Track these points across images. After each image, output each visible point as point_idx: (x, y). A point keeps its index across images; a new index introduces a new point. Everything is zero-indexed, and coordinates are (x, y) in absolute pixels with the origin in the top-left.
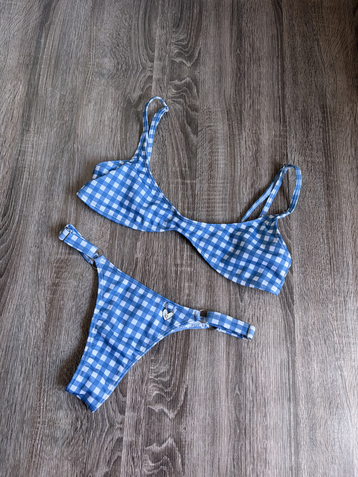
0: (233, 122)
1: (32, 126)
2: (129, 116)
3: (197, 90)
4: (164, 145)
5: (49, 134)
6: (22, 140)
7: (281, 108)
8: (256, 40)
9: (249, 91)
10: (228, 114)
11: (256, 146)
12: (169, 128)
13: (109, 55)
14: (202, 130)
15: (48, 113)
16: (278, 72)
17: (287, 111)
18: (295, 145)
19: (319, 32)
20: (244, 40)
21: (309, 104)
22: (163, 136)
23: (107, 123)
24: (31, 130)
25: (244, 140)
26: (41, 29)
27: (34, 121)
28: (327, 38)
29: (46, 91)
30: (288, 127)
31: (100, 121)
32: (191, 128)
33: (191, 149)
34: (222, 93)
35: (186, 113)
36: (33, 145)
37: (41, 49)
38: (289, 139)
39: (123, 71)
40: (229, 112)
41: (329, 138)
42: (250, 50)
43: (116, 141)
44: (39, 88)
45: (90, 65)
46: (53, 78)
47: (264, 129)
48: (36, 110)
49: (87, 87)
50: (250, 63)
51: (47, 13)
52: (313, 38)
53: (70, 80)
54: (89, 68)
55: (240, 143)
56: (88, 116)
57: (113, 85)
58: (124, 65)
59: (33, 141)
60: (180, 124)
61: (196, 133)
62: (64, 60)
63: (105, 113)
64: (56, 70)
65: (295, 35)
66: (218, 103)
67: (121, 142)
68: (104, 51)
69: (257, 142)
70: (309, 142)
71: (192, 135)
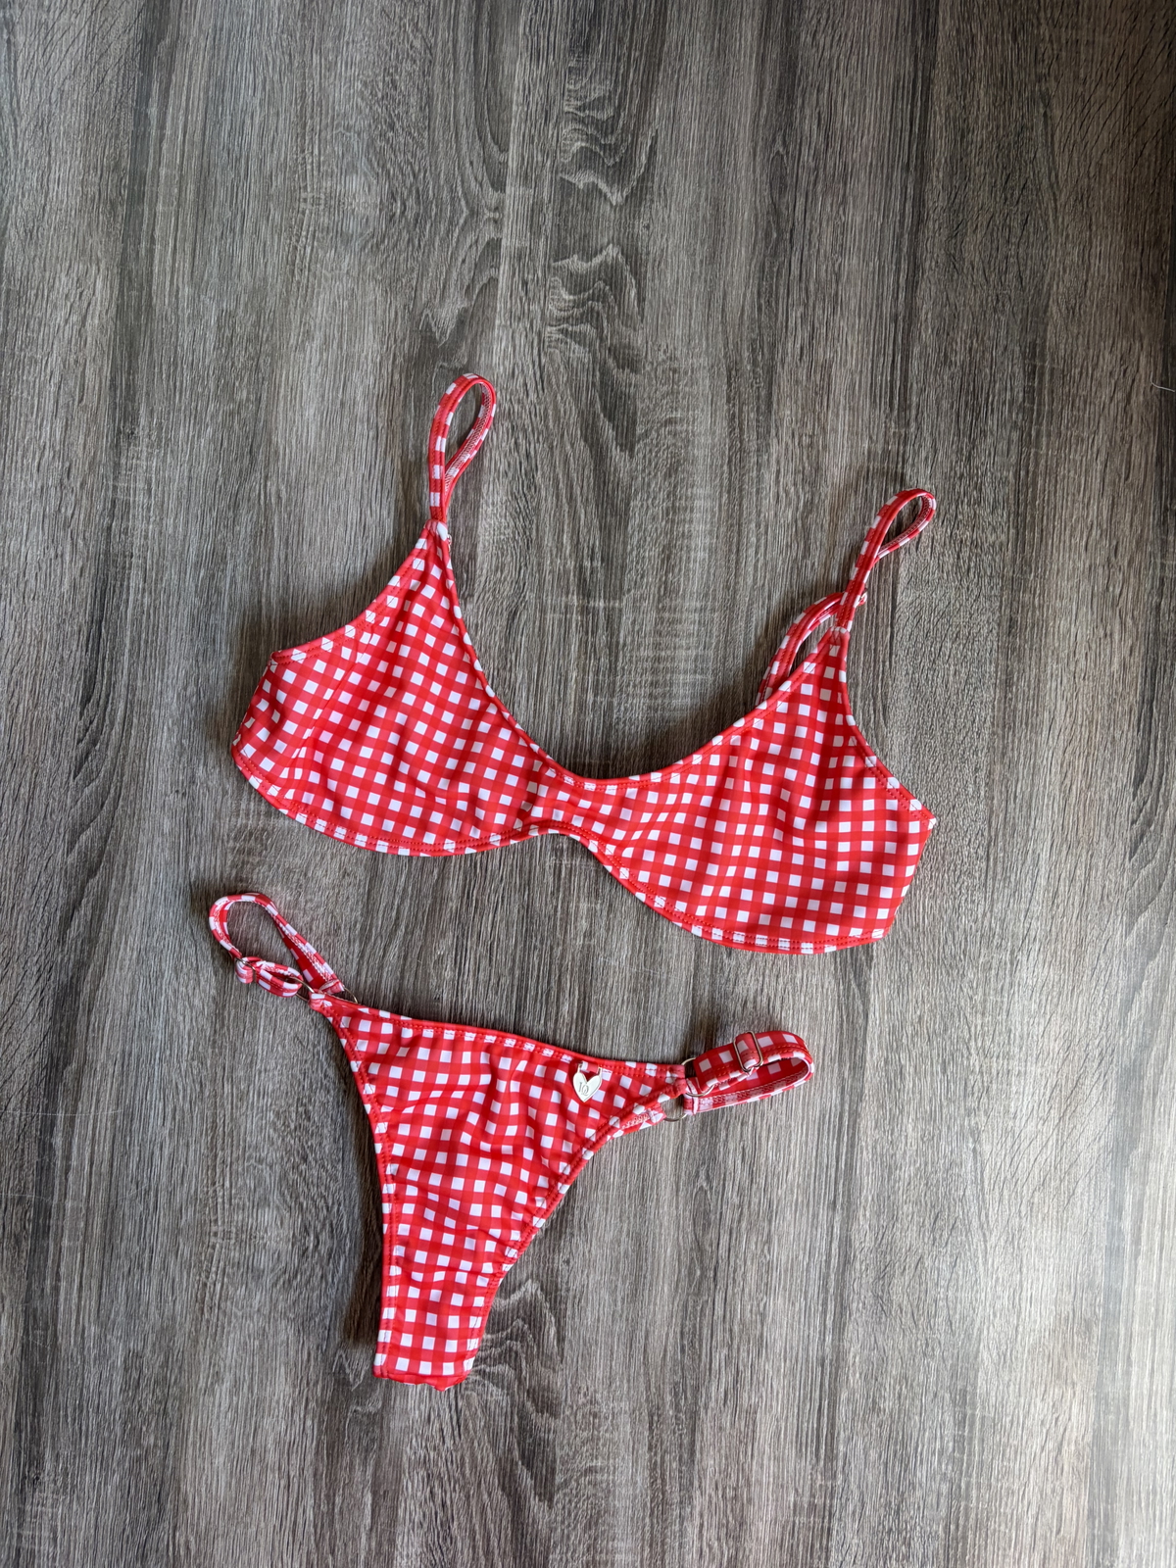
0: (667, 1457)
1: (48, 1466)
2: (340, 1432)
3: (558, 1332)
4: (448, 1536)
5: (99, 1496)
6: (21, 1513)
7: (826, 1403)
8: (764, 1134)
9: (727, 1335)
10: (651, 1424)
11: (731, 1543)
12: (464, 1475)
13: (275, 1198)
14: (566, 1483)
15: (93, 1422)
16: (828, 1262)
17: (843, 1412)
18: (855, 1541)
19: (984, 1100)
20: (723, 1134)
21: (917, 1390)
22: (444, 1505)
23: (272, 1457)
24: (45, 1478)
25: (697, 1522)
26: (51, 1095)
27: (53, 1448)
28: (1011, 1123)
29: (83, 1337)
30: (840, 1477)
31: (253, 1452)
32: (534, 1477)
33: (531, 1551)
34: (639, 1344)
35: (521, 1418)
36: (55, 1533)
37: (58, 1173)
38: (840, 1519)
39: (321, 1258)
40: (655, 1416)
41: (967, 1519)
42: (741, 1174)
43: (300, 1521)
44: (60, 1327)
45: (216, 1234)
46: (101, 1287)
47: (761, 1484)
48: (56, 1409)
49: (208, 1321)
50: (739, 1231)
51: (68, 1026)
52: (962, 1126)
53: (153, 1296)
54: (214, 1247)
55: (682, 1533)
56: (214, 1434)
57: (292, 1316)
58: (324, 1236)
59: (53, 1517)
60: (498, 1461)
61: (547, 1495)
62: (132, 1216)
63: (267, 1422)
64: (107, 1255)
65: (901, 1112)
66: (621, 1381)
67: (315, 1527)
68: (259, 1182)
69: (736, 1529)
70: (900, 1533)
71: (535, 1506)
